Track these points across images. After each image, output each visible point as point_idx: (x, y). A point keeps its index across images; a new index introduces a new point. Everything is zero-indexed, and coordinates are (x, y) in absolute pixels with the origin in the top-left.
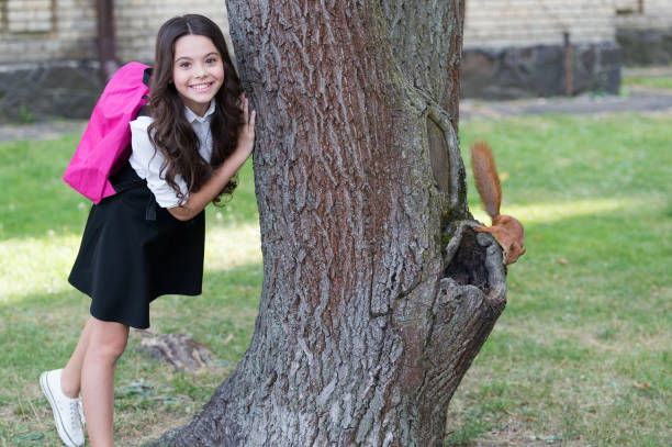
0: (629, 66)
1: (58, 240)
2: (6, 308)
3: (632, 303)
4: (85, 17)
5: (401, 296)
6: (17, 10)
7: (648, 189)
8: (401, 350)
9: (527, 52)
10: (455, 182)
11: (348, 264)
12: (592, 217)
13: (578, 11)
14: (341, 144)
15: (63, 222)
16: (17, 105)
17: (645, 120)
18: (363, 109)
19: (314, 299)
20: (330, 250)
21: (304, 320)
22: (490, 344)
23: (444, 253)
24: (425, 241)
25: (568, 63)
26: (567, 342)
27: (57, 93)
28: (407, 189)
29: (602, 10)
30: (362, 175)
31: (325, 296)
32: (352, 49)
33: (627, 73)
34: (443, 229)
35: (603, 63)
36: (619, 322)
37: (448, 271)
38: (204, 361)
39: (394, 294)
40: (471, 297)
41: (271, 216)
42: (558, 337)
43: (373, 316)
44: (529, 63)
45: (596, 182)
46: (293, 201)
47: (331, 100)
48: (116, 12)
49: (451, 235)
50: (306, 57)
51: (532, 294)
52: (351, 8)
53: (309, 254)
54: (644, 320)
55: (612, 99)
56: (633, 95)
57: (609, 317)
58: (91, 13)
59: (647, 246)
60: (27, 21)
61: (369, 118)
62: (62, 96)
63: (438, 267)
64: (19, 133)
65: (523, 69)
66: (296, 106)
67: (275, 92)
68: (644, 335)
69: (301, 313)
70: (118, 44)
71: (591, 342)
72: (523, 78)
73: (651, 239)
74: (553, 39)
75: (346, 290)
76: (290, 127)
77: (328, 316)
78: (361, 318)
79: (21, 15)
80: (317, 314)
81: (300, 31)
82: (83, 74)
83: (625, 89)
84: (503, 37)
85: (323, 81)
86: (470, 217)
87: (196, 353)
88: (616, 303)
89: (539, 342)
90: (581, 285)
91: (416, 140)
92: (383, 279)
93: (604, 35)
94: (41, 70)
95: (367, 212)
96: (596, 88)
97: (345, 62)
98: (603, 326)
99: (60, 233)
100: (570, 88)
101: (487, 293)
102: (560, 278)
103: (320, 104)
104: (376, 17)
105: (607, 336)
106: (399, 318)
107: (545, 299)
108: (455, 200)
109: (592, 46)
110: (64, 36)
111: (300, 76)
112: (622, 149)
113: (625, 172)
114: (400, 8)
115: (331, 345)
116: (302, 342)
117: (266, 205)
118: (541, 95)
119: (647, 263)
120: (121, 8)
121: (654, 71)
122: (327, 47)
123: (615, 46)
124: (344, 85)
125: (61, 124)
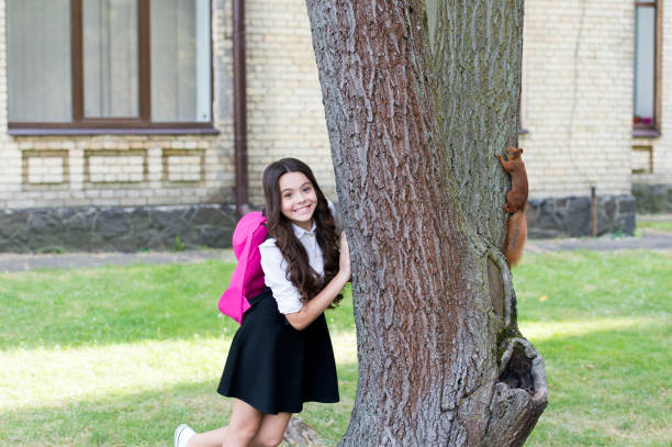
0: (642, 213)
1: (200, 341)
2: (161, 393)
3: (645, 401)
4: (226, 171)
5: (465, 396)
6: (174, 165)
7: (657, 310)
8: (464, 439)
9: (562, 202)
10: (508, 309)
11: (424, 370)
12: (614, 332)
13: (603, 171)
14: (421, 278)
15: (206, 327)
16: (173, 236)
17: (654, 256)
18: (438, 251)
19: (398, 397)
20: (410, 359)
21: (389, 413)
22: (535, 432)
23: (499, 363)
24: (484, 353)
25: (594, 211)
26: (594, 431)
27: (203, 227)
28: (471, 314)
29: (620, 171)
30: (436, 301)
31: (406, 395)
32: (430, 204)
33: (640, 218)
34: (499, 345)
35: (621, 211)
36: (635, 416)
37: (502, 377)
38: (311, 440)
39: (460, 394)
40: (520, 398)
41: (365, 332)
42: (587, 427)
43: (443, 411)
44: (564, 210)
45: (616, 304)
46: (383, 320)
47: (413, 243)
48: (250, 168)
49: (504, 350)
50: (394, 209)
51: (566, 392)
52: (430, 173)
53: (394, 361)
54: (654, 416)
55: (629, 239)
56: (645, 236)
57: (627, 411)
58: (231, 168)
59: (657, 356)
60: (182, 173)
61: (443, 258)
62: (207, 229)
63: (494, 374)
64: (174, 257)
65: (558, 214)
66: (386, 246)
67: (370, 237)
68: (655, 427)
69: (387, 407)
70: (250, 191)
71: (613, 431)
72: (559, 222)
73: (659, 350)
74: (582, 192)
75: (423, 390)
76: (382, 263)
77: (408, 409)
78: (434, 413)
79: (178, 169)
80: (400, 409)
81: (390, 190)
82: (224, 213)
83: (638, 231)
84: (544, 190)
85: (407, 229)
86: (520, 335)
87: (305, 433)
88: (632, 401)
89: (571, 430)
90: (605, 386)
91: (479, 274)
92: (452, 382)
93: (623, 189)
94: (192, 210)
95: (440, 330)
96: (615, 230)
97: (425, 214)
98: (623, 419)
99: (203, 336)
100: (595, 231)
101: (533, 395)
102: (587, 380)
103: (405, 246)
104: (449, 180)
105: (625, 427)
106: (464, 413)
107: (576, 397)
108: (508, 322)
109: (613, 198)
110: (210, 185)
111: (389, 224)
112: (636, 279)
113: (638, 297)
114: (467, 172)
115: (410, 433)
116: (387, 430)
117: (362, 322)
118: (572, 236)
119: (657, 370)
120: (253, 164)
121: (661, 217)
122: (411, 203)
123: (631, 198)
124: (424, 233)
125: (206, 251)
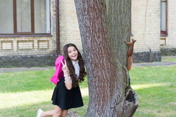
0: (163, 56)
1: (48, 91)
2: (37, 104)
3: (164, 105)
4: (54, 46)
5: (117, 104)
6: (41, 44)
7: (167, 81)
8: (117, 115)
9: (142, 53)
10: (128, 81)
11: (106, 98)
12: (156, 87)
13: (153, 45)
14: (105, 73)
15: (49, 87)
16: (41, 63)
17: (166, 67)
18: (109, 66)
19: (99, 105)
20: (102, 95)
21: (97, 109)
22: (135, 113)
23: (126, 95)
24: (122, 93)
25: (151, 55)
26: (151, 113)
27: (48, 61)
28: (118, 83)
29: (157, 45)
30: (109, 80)
31: (101, 104)
32: (107, 54)
33: (162, 57)
34: (125, 91)
35: (158, 55)
36: (161, 109)
37: (126, 99)
38: (77, 116)
39: (115, 104)
40: (131, 105)
41: (91, 88)
42: (149, 112)
43: (111, 108)
44: (143, 55)
45: (157, 80)
46: (95, 85)
47: (103, 64)
48: (61, 45)
49: (127, 92)
50: (98, 56)
51: (143, 103)
52: (107, 46)
53: (98, 95)
54: (167, 109)
55: (160, 63)
56: (164, 62)
57: (159, 108)
58: (56, 45)
59: (167, 93)
60: (43, 47)
61: (111, 68)
62: (49, 61)
63: (124, 98)
64: (41, 69)
65: (141, 56)
66: (96, 65)
67: (92, 63)
68: (167, 112)
69: (97, 107)
70: (61, 51)
71: (156, 113)
72: (142, 58)
73: (168, 92)
74: (148, 51)
75: (106, 103)
76: (95, 70)
77: (102, 108)
78: (109, 109)
79: (42, 45)
80: (100, 108)
81: (97, 51)
82: (54, 57)
83: (162, 61)
84: (138, 50)
85: (101, 61)
86: (131, 88)
87: (75, 114)
88: (161, 105)
89: (145, 113)
90: (154, 101)
91: (120, 73)
92: (113, 101)
93: (158, 50)
94: (46, 56)
95: (110, 87)
96: (156, 61)
97: (106, 57)
98: (158, 110)
99: (49, 89)
100: (151, 61)
101: (134, 104)
102: (149, 100)
103: (101, 65)
104: (112, 48)
105: (159, 112)
106: (117, 109)
107: (146, 104)
108: (128, 85)
109: (156, 52)
110: (50, 49)
111: (97, 60)
112: (162, 73)
113: (162, 78)
114: (117, 46)
115: (103, 114)
116: (97, 113)
117: (90, 85)
118: (145, 62)
119: (167, 97)
120: (61, 44)
121: (168, 57)
122: (102, 54)
123: (160, 52)
124: (106, 62)
125: (49, 67)
